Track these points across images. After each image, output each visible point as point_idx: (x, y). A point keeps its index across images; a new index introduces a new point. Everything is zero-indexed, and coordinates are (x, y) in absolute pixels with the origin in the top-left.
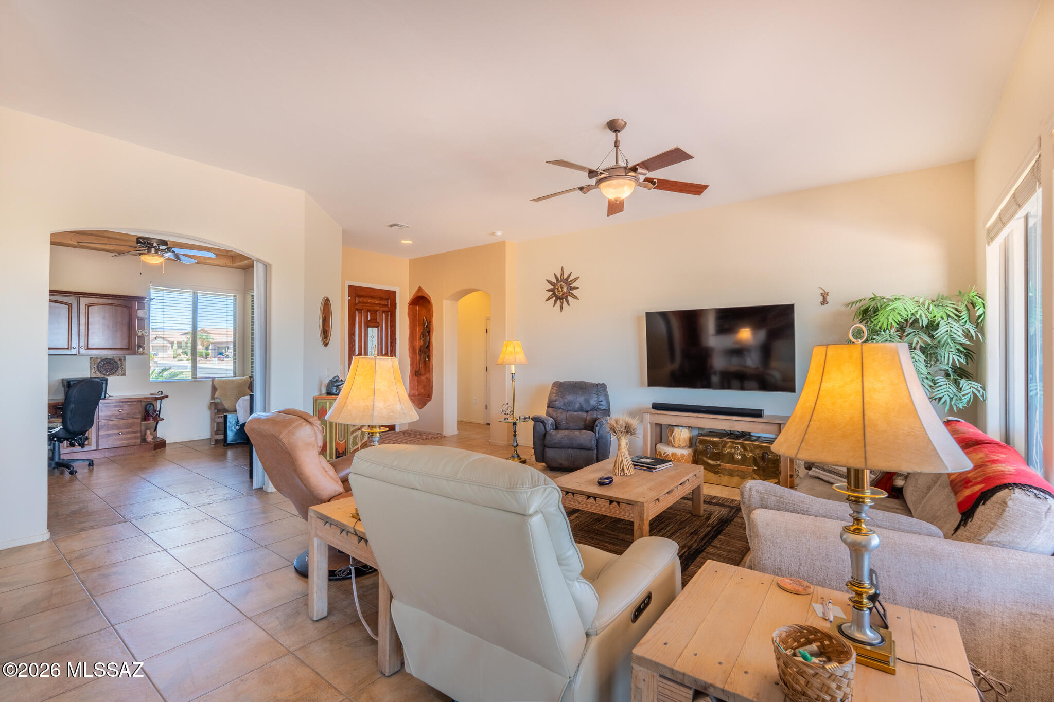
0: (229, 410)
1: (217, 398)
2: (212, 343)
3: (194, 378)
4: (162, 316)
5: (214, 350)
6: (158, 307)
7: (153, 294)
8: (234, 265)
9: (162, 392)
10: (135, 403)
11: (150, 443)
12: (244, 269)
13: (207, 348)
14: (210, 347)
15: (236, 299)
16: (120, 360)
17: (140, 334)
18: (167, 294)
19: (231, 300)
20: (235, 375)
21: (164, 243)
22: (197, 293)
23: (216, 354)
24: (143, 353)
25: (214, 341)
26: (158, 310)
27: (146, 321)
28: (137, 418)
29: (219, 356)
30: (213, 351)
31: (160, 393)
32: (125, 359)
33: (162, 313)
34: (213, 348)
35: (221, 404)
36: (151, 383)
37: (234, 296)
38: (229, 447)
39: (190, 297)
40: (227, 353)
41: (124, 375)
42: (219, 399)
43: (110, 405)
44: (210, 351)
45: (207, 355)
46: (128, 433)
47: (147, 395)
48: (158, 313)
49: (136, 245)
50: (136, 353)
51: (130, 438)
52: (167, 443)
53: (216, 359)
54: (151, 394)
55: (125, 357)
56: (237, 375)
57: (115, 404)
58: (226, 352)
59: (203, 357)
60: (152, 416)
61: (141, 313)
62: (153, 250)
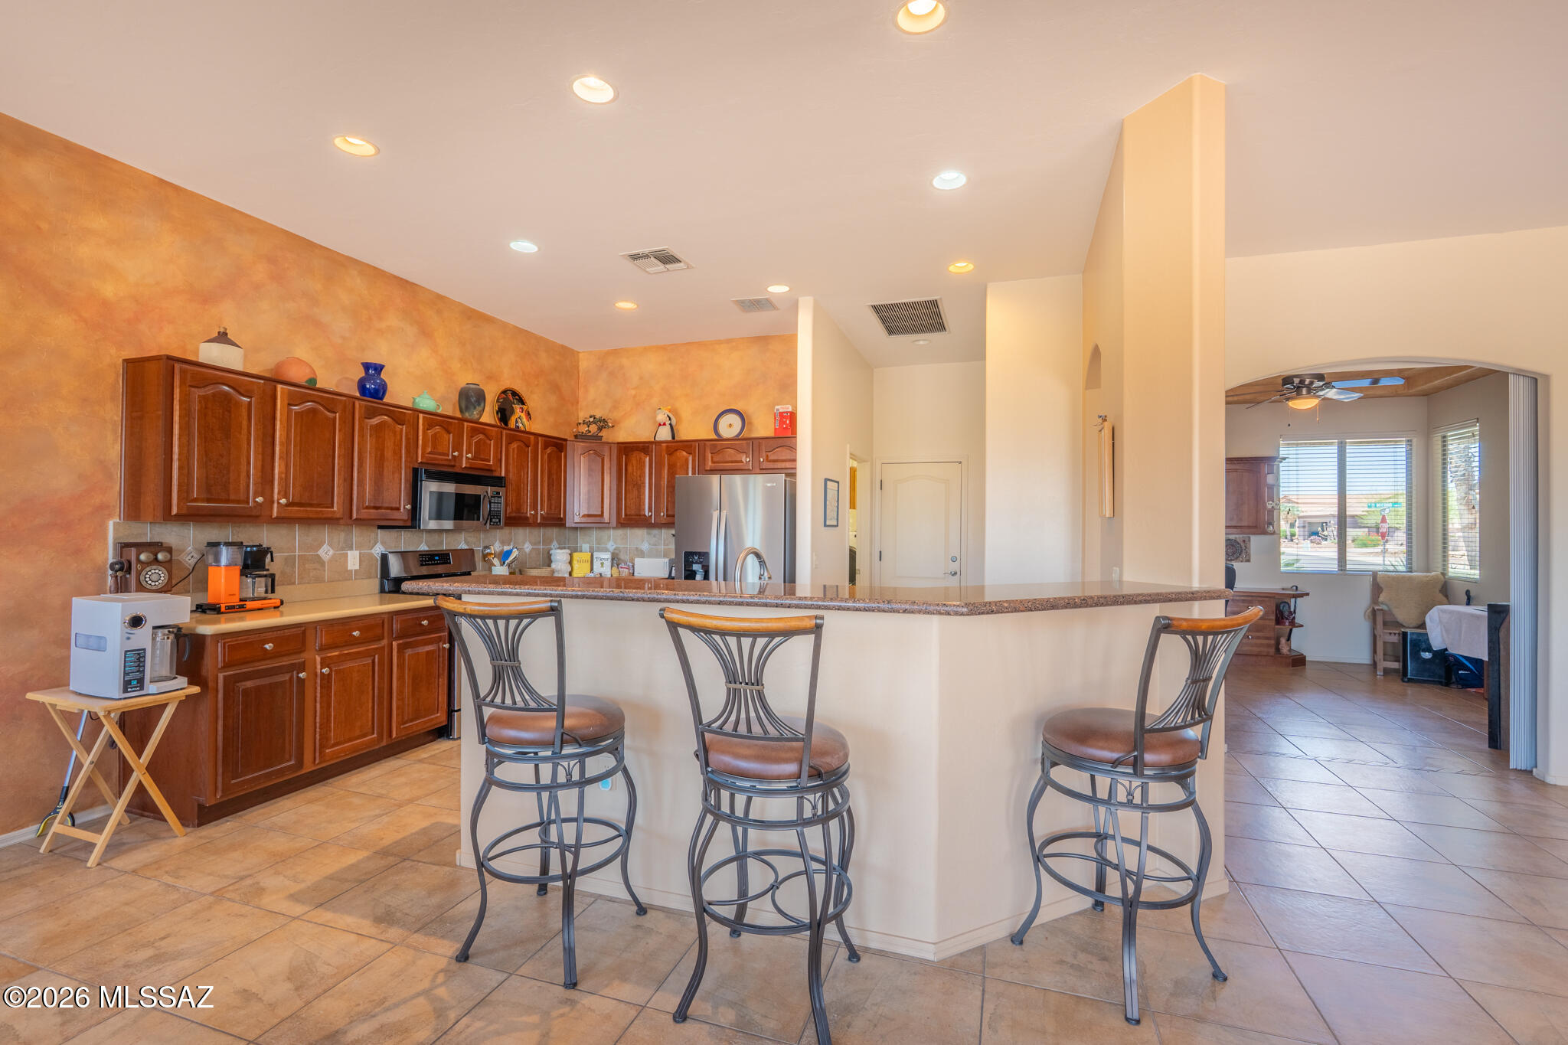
0: (1405, 624)
1: (1382, 603)
2: (1299, 517)
3: (1342, 570)
4: (1295, 481)
5: (1304, 527)
6: (1291, 468)
7: (1283, 452)
8: (1410, 391)
9: (1297, 587)
10: (1267, 599)
11: (1287, 657)
12: (1426, 395)
13: (1292, 525)
14: (1297, 524)
15: (1411, 445)
16: (1244, 541)
17: (1269, 507)
18: (1302, 450)
19: (1402, 449)
20: (1411, 568)
21: (1320, 377)
22: (1346, 443)
23: (1306, 533)
24: (1274, 532)
25: (1302, 514)
26: (1291, 472)
27: (1275, 489)
28: (1270, 620)
29: (1312, 537)
30: (1302, 529)
31: (1295, 588)
32: (1249, 541)
33: (1295, 476)
34: (1302, 525)
35: (1390, 613)
36: (1282, 573)
37: (1408, 441)
38: (1410, 684)
39: (1334, 449)
40: (1326, 533)
41: (1249, 561)
42: (1387, 605)
43: (1238, 598)
44: (1296, 530)
45: (1293, 535)
46: (1258, 638)
47: (1276, 589)
48: (1291, 476)
49: (1281, 388)
50: (1264, 533)
51: (1262, 645)
52: (1307, 659)
53: (1309, 542)
54: (1283, 589)
55: (1249, 538)
56: (1414, 568)
57: (1243, 598)
58: (1323, 531)
59: (1286, 538)
60: (1287, 619)
61: (1270, 479)
62: (1304, 391)
